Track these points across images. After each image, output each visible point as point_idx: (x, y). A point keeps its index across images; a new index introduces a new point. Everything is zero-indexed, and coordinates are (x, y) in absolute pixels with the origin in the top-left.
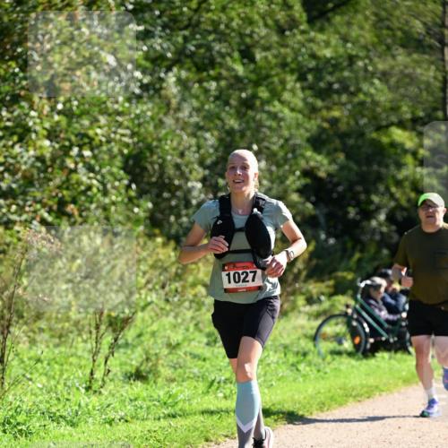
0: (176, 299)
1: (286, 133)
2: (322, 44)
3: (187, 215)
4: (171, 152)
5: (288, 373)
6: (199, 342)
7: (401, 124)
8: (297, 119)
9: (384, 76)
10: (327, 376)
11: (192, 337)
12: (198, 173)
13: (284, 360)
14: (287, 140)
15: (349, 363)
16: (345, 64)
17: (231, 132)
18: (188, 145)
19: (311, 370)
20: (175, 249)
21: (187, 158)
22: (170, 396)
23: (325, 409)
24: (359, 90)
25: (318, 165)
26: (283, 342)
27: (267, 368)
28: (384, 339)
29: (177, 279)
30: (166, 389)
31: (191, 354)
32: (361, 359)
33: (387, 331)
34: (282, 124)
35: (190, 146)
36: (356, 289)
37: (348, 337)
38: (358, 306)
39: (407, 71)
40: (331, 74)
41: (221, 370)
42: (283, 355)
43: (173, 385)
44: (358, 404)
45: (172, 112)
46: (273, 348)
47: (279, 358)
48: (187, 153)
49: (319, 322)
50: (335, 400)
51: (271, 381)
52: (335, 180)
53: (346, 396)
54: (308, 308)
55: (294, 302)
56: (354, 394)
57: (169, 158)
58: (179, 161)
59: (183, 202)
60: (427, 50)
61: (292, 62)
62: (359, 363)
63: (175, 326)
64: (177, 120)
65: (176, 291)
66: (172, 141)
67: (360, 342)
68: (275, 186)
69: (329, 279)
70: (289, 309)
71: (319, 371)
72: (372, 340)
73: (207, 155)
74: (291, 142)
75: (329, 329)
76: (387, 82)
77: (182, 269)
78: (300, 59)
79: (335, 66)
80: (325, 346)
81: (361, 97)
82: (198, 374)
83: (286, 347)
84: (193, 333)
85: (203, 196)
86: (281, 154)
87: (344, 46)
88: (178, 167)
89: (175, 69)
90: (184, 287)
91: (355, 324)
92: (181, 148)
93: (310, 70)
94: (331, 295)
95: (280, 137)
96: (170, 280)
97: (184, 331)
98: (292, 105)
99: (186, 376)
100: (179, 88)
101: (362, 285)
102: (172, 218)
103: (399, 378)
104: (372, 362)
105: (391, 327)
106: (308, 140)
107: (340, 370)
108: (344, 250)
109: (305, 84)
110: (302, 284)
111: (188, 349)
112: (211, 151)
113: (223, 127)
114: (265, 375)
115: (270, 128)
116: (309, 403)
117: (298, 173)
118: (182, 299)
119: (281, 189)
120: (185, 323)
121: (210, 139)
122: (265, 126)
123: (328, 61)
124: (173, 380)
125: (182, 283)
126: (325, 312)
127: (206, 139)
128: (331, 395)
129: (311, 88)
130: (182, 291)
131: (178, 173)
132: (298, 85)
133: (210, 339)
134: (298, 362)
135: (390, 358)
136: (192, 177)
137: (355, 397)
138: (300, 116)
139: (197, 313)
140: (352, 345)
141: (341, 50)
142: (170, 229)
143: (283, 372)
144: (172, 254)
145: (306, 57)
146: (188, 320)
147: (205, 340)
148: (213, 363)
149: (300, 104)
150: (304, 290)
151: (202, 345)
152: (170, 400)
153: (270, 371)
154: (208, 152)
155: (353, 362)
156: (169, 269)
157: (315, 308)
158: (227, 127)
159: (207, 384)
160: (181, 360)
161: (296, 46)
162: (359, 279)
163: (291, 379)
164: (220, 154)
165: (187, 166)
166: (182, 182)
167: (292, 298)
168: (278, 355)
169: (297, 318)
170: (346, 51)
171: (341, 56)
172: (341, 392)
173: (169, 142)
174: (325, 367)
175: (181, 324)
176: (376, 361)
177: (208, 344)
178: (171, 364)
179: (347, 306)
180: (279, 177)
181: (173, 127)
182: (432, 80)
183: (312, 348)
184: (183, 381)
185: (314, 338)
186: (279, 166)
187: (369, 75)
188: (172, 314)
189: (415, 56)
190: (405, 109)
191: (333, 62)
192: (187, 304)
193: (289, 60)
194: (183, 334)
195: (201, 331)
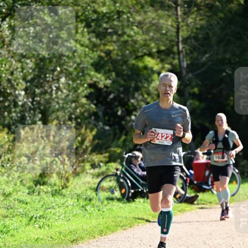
0: (8, 165)
1: (78, 60)
2: (101, 4)
3: (15, 112)
4: (5, 72)
5: (79, 211)
6: (23, 192)
7: (150, 55)
8: (85, 51)
9: (140, 24)
10: (104, 213)
11: (18, 189)
12: (22, 85)
13: (77, 204)
14: (78, 64)
15: (118, 206)
16: (115, 17)
17: (43, 59)
18: (15, 67)
19: (94, 210)
20: (8, 133)
21: (15, 76)
22: (5, 226)
23: (103, 234)
24: (124, 33)
25: (98, 80)
26: (76, 192)
27: (67, 209)
28: (140, 190)
29: (9, 152)
30: (2, 222)
31: (18, 200)
32: (126, 203)
33: (142, 185)
34: (75, 54)
35: (17, 68)
36: (122, 159)
37: (118, 189)
38: (123, 169)
39: (154, 22)
40: (107, 23)
41: (37, 210)
42: (76, 201)
43: (6, 219)
44: (124, 231)
45: (5, 46)
46: (70, 196)
47: (74, 202)
48: (15, 72)
49: (99, 179)
50: (109, 229)
51: (69, 217)
52: (109, 90)
53: (117, 226)
54: (92, 171)
55: (83, 167)
56: (121, 225)
57: (4, 75)
58: (10, 77)
59: (13, 104)
60: (167, 8)
61: (82, 15)
62: (124, 205)
63: (8, 183)
64: (9, 51)
65: (9, 160)
66: (5, 65)
67: (125, 192)
68: (71, 93)
69: (106, 153)
70: (80, 171)
71: (99, 210)
72: (132, 191)
73: (27, 74)
74: (81, 66)
75: (106, 184)
76: (142, 28)
77: (12, 146)
78: (87, 13)
79: (109, 18)
80: (103, 195)
81: (126, 37)
82: (22, 213)
83: (78, 195)
84: (19, 187)
85: (25, 100)
86: (75, 73)
87: (114, 6)
88: (9, 81)
89: (7, 19)
90: (13, 157)
91: (122, 180)
92: (11, 69)
93: (93, 20)
94: (107, 163)
95: (75, 62)
96: (4, 153)
97: (14, 186)
98: (82, 43)
99: (14, 214)
100: (10, 31)
101: (127, 156)
102: (6, 113)
103: (150, 215)
104: (133, 205)
105: (144, 182)
106: (92, 65)
107: (113, 210)
108: (115, 134)
109: (90, 29)
110: (89, 156)
111: (16, 197)
112: (31, 71)
113: (38, 56)
114: (65, 213)
115: (68, 57)
116: (93, 231)
117: (86, 85)
118: (12, 165)
119: (74, 95)
120: (14, 181)
121: (30, 64)
122: (65, 56)
123: (104, 15)
124: (6, 217)
125: (12, 155)
126: (103, 173)
127: (27, 64)
128: (107, 225)
129: (93, 32)
130: (12, 160)
131: (9, 85)
132: (85, 30)
133: (30, 190)
134: (86, 205)
135: (144, 202)
136: (18, 88)
137: (122, 226)
138: (87, 49)
139: (22, 174)
140: (120, 194)
141: (113, 8)
142: (4, 120)
143: (77, 211)
144: (6, 136)
145: (90, 12)
146: (16, 179)
147: (27, 191)
148: (32, 206)
149: (87, 42)
150: (89, 159)
151: (25, 194)
152: (5, 229)
153: (68, 210)
154: (28, 71)
155: (121, 204)
156: (4, 146)
157: (97, 171)
158: (40, 56)
159: (29, 219)
160: (12, 204)
161: (84, 5)
162: (124, 152)
163: (82, 215)
164: (36, 73)
165: (15, 81)
166: (12, 91)
167: (82, 164)
168: (73, 200)
169: (85, 177)
170: (116, 9)
171: (113, 12)
172: (113, 224)
173: (3, 66)
174: (103, 208)
175: (12, 181)
176: (135, 204)
177: (28, 194)
178: (5, 206)
179: (117, 170)
180: (74, 88)
181: (7, 56)
182: (170, 27)
183: (95, 196)
184: (13, 217)
185: (96, 190)
186: (74, 81)
187: (130, 24)
188: (6, 175)
189: (160, 12)
190: (153, 45)
191: (107, 15)
192: (15, 168)
193: (80, 14)
194: (13, 187)
195: (24, 185)
